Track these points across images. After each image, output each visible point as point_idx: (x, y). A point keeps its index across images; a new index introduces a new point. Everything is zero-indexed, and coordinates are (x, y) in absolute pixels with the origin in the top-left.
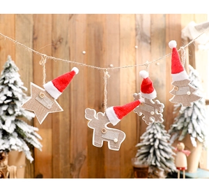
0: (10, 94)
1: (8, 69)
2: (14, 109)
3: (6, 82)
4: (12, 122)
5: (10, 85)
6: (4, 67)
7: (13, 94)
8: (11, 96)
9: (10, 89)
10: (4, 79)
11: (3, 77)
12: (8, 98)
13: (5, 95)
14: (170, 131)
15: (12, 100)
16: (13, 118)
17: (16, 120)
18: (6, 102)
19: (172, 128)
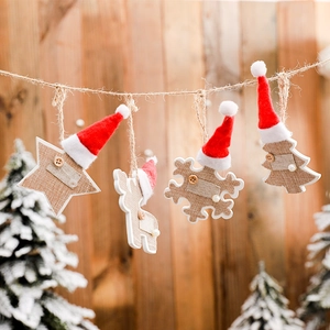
0: (26, 234)
1: (17, 173)
2: (36, 270)
3: (15, 205)
4: (36, 301)
5: (25, 212)
6: (8, 168)
7: (34, 235)
8: (29, 238)
9: (26, 221)
10: (11, 198)
11: (7, 193)
12: (23, 243)
13: (17, 237)
14: (301, 311)
15: (32, 250)
16: (37, 292)
17: (46, 295)
18: (18, 254)
19: (305, 303)
